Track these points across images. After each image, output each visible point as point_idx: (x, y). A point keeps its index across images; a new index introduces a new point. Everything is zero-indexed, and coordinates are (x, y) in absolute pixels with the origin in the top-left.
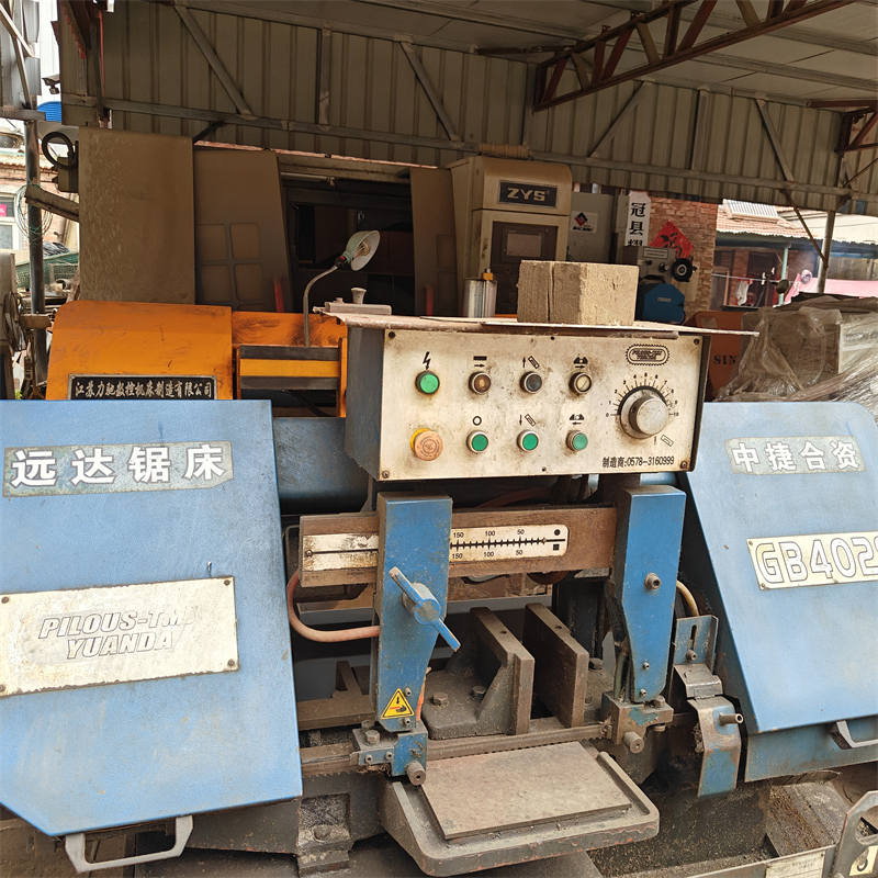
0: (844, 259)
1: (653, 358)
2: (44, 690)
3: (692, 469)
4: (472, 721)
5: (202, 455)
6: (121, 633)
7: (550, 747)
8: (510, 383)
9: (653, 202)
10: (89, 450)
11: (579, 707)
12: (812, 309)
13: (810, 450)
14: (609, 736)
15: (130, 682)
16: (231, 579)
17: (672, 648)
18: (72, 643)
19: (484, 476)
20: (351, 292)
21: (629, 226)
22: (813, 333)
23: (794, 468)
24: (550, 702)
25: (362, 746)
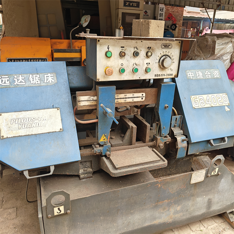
0: (218, 24)
1: (168, 47)
2: (14, 137)
3: (177, 77)
4: (121, 142)
5: (48, 77)
6: (32, 123)
7: (141, 148)
8: (131, 54)
9: (166, 7)
10: (18, 75)
11: (148, 138)
12: (209, 36)
13: (207, 73)
14: (155, 145)
15: (35, 134)
16: (59, 109)
17: (171, 123)
18: (19, 125)
19: (124, 80)
20: (86, 30)
21: (159, 14)
22: (209, 43)
23: (203, 77)
24: (141, 137)
25: (95, 148)
